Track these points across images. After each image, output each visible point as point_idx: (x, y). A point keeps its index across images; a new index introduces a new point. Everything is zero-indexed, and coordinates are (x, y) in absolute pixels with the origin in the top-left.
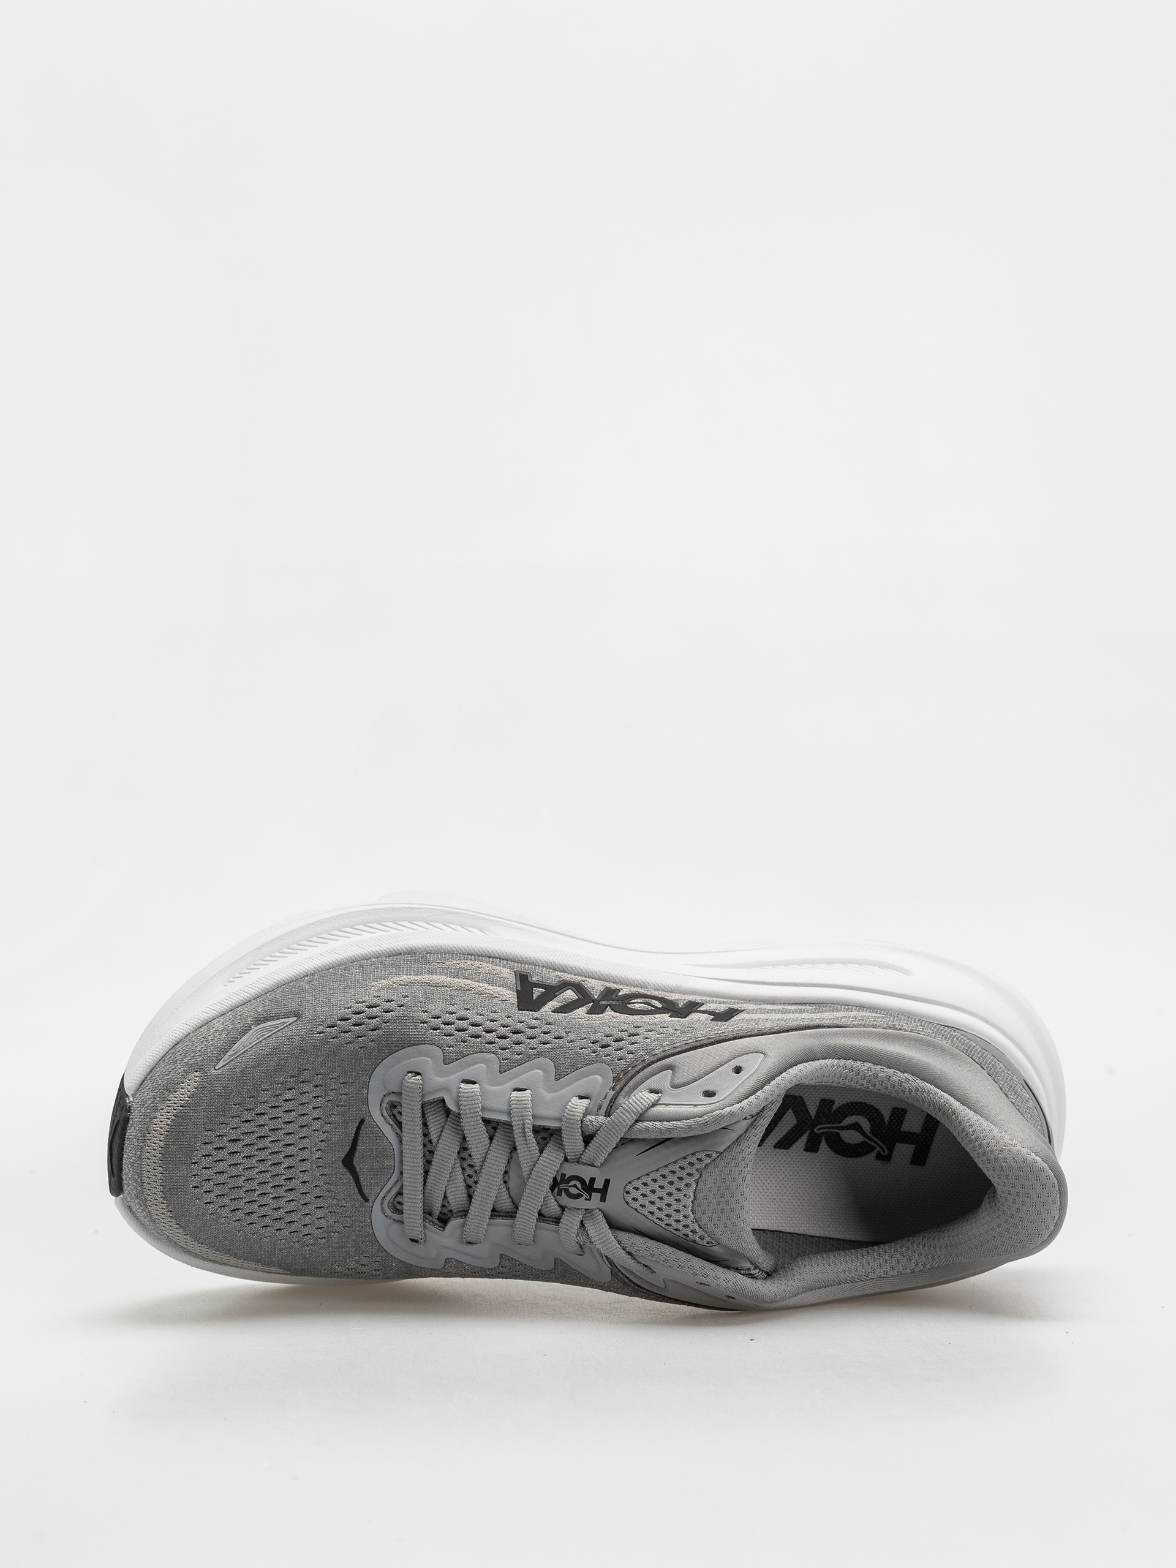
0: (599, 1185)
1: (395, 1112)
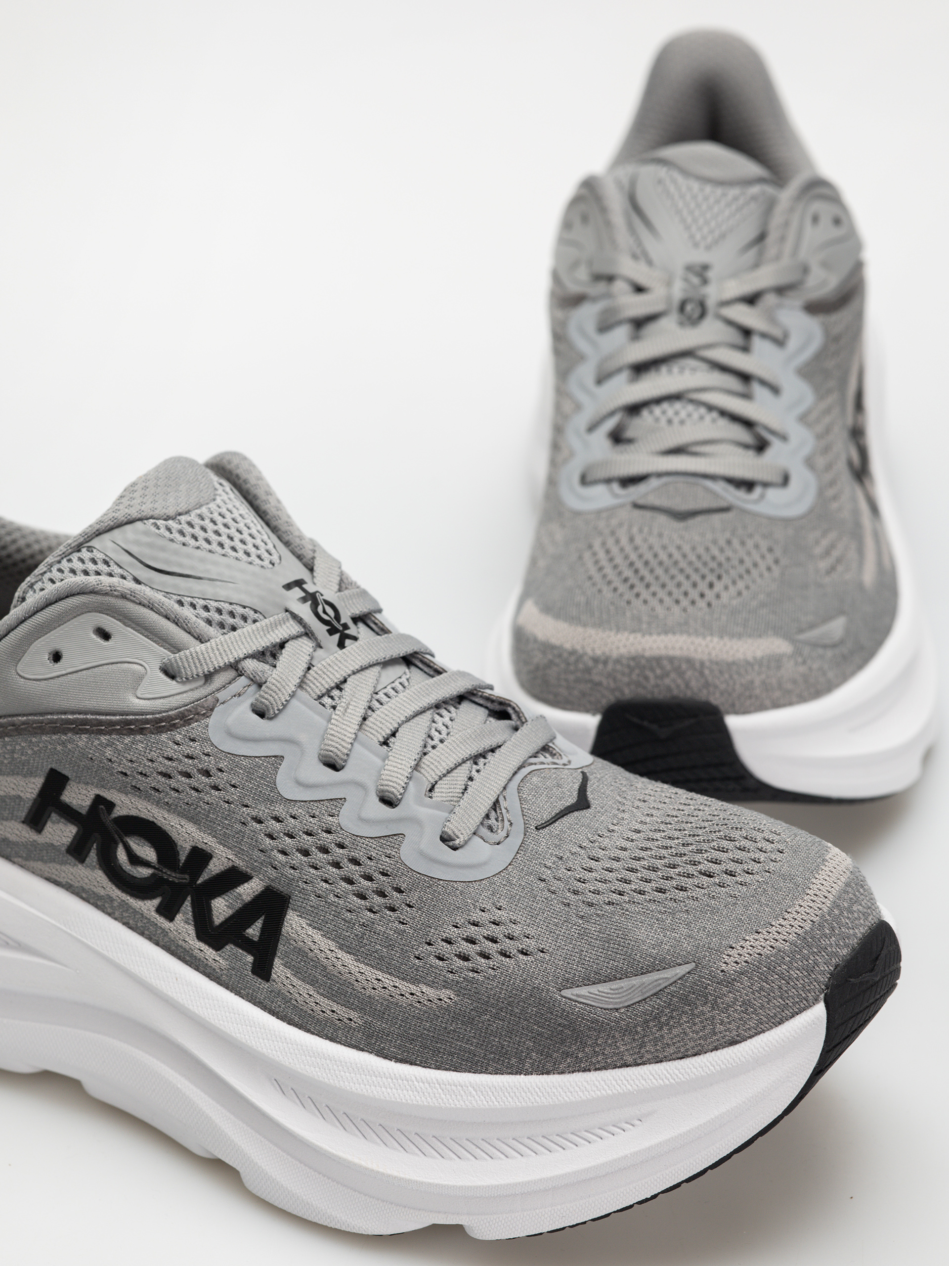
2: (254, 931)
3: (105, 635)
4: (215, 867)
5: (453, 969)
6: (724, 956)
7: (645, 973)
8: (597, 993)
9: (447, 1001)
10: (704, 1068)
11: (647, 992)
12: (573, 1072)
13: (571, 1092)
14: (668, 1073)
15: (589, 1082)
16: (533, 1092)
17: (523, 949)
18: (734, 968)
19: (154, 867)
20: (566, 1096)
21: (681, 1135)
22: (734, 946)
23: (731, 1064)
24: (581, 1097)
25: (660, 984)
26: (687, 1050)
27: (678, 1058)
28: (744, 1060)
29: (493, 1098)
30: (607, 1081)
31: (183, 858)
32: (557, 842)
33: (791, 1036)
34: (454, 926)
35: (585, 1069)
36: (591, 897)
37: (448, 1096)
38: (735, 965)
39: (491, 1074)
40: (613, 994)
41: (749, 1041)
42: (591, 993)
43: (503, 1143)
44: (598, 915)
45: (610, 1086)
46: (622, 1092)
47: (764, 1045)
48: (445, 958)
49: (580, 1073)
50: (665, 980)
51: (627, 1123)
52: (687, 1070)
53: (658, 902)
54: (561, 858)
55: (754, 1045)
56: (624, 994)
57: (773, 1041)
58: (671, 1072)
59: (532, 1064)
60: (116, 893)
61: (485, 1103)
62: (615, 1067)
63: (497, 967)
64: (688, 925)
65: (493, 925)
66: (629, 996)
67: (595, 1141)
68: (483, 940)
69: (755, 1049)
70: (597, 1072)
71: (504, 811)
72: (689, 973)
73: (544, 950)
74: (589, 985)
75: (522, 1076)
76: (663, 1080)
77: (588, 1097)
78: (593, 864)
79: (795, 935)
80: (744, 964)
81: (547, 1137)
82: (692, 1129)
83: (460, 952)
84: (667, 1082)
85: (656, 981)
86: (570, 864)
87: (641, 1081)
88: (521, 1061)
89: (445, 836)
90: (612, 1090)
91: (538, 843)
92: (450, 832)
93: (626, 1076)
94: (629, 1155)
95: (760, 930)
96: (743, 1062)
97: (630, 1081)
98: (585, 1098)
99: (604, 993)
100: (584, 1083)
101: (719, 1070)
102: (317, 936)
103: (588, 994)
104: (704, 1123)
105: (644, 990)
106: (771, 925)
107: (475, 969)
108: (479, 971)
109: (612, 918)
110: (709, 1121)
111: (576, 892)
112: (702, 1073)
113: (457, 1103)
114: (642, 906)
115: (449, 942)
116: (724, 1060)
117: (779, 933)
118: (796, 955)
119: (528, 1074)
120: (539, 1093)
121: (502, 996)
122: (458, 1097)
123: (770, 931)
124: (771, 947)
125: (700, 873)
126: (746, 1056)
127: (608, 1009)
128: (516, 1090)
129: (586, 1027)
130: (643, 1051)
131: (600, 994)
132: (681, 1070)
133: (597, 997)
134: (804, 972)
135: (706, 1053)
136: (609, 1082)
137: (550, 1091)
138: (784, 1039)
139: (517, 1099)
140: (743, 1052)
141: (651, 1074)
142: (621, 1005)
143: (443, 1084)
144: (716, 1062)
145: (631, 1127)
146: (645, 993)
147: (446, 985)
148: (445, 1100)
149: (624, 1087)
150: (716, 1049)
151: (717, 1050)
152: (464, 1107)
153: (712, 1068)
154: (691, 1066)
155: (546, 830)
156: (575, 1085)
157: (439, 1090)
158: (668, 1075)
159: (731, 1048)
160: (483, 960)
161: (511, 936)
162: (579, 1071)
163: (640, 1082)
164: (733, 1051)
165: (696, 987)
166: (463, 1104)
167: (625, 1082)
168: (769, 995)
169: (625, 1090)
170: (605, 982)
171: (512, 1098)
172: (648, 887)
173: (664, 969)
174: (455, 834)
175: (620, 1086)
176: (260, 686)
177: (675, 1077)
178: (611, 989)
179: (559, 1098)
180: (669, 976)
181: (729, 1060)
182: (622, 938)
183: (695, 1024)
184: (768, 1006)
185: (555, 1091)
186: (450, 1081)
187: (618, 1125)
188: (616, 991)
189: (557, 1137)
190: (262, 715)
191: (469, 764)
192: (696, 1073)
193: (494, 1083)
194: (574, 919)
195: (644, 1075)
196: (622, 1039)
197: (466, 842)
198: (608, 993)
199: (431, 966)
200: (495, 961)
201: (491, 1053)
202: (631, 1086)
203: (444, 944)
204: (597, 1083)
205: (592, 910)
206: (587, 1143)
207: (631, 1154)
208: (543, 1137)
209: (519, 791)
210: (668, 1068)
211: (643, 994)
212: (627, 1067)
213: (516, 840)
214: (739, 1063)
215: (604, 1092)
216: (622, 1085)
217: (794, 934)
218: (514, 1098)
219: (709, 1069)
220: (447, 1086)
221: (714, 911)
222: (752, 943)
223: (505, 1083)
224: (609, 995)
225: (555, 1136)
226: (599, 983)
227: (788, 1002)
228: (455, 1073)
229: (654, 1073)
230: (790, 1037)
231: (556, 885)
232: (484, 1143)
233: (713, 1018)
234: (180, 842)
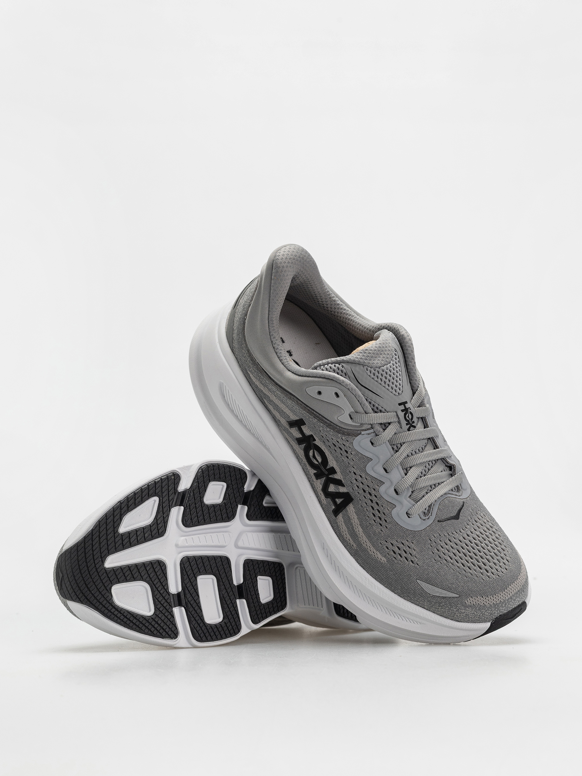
0: (402, 407)
1: (426, 511)
2: (339, 501)
3: (337, 395)
4: (336, 476)
5: (389, 553)
7: (444, 590)
9: (383, 561)
17: (413, 560)
19: (319, 463)
25: (446, 595)
31: (328, 467)
32: (442, 528)
34: (396, 541)
38: (470, 603)
40: (431, 590)
41: (463, 623)
42: (425, 585)
48: (389, 548)
50: (448, 595)
54: (440, 535)
56: (434, 592)
60: (305, 460)
63: (402, 561)
64: (464, 582)
65: (408, 547)
66: (436, 593)
68: (402, 550)
70: (415, 605)
71: (431, 509)
72: (456, 597)
73: (419, 564)
74: (426, 583)
78: (449, 542)
79: (493, 603)
83: (394, 550)
86: (442, 539)
89: (408, 512)
91: (436, 527)
92: (410, 512)
102: (356, 517)
105: (441, 594)
106: (488, 597)
108: (396, 559)
114: (455, 567)
117: (488, 600)
121: (399, 571)
123: (486, 598)
124: (483, 603)
129: (419, 593)
131: (428, 587)
133: (426, 587)
136: (417, 610)
147: (385, 556)
155: (441, 523)
158: (434, 618)
159: (456, 622)
160: (399, 556)
161: (411, 554)
170: (431, 585)
172: (460, 561)
173: (450, 592)
176: (377, 435)
177: (436, 620)
180: (450, 595)
188: (433, 589)
190: (372, 444)
197: (414, 517)
198: (430, 588)
199: (383, 548)
200: (403, 559)
203: (391, 544)
209: (440, 504)
213: (430, 522)
221: (475, 582)
226: (429, 584)
231: (434, 544)
234: (329, 463)
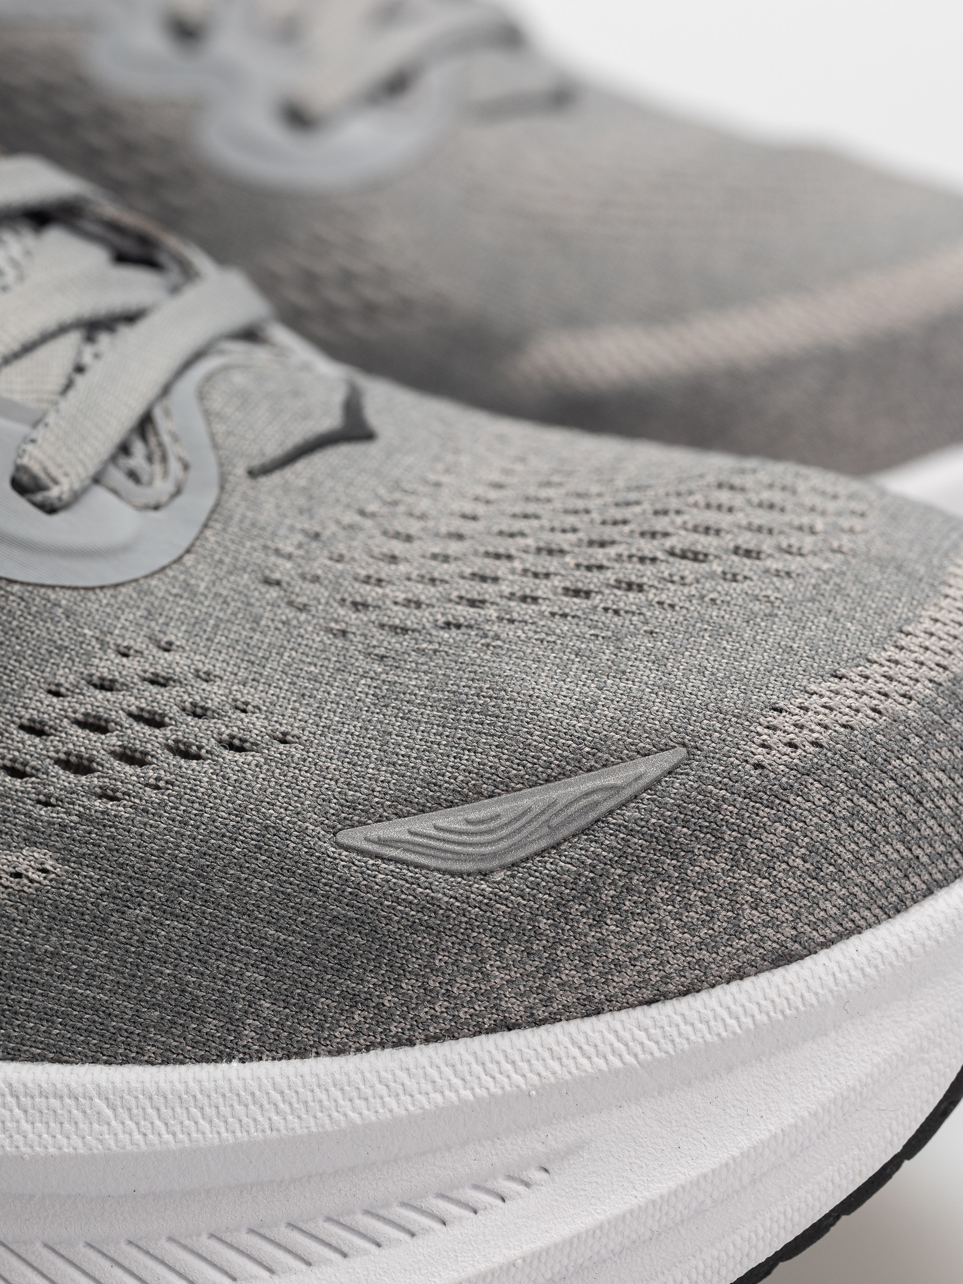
5: (48, 796)
6: (759, 729)
7: (556, 779)
8: (433, 832)
9: (35, 877)
10: (712, 1023)
11: (562, 824)
12: (368, 1049)
13: (366, 1099)
14: (619, 1039)
15: (413, 1070)
16: (265, 1102)
17: (232, 737)
18: (785, 758)
20: (354, 1109)
21: (654, 1202)
22: (781, 704)
23: (782, 1012)
24: (391, 1111)
25: (597, 804)
26: (666, 979)
27: (641, 1003)
28: (814, 1000)
29: (158, 1123)
30: (459, 1067)
32: (302, 501)
33: (929, 938)
34: (50, 692)
35: (400, 1039)
36: (398, 617)
37: (38, 1125)
38: (789, 750)
39: (153, 1064)
40: (473, 834)
42: (415, 834)
43: (185, 1247)
44: (422, 652)
45: (468, 1078)
46: (500, 1092)
47: (864, 961)
48: (28, 769)
49: (387, 1051)
50: (607, 794)
51: (510, 1178)
52: (667, 1028)
53: (573, 617)
54: (317, 536)
55: (838, 962)
56: (504, 832)
57: (885, 952)
58: (627, 1036)
59: (261, 1032)
61: (137, 1137)
62: (479, 1031)
63: (167, 782)
64: (659, 662)
65: (151, 687)
66: (517, 838)
67: (427, 1231)
68: (127, 722)
69: (841, 972)
70: (432, 1045)
71: (166, 439)
72: (670, 773)
73: (289, 738)
74: (409, 814)
75: (235, 1064)
76: (605, 1057)
77: (411, 1108)
78: (397, 547)
79: (930, 685)
80: (811, 749)
81: (300, 1225)
82: (683, 1187)
83: (68, 754)
84: (616, 1062)
85: (587, 794)
86: (341, 548)
87: (550, 1062)
88: (233, 1024)
89: (25, 479)
90: (472, 1089)
91: (255, 504)
92: (36, 468)
93: (509, 1051)
94: (520, 1261)
95: (843, 671)
96: (812, 1005)
97: (520, 1063)
98: (404, 1113)
99: (451, 831)
100: (399, 1073)
101: (752, 1026)
103: (409, 837)
104: (713, 1171)
105: (555, 822)
106: (869, 661)
107: (110, 793)
108: (119, 794)
109: (459, 656)
110: (727, 1165)
111: (359, 606)
112: (708, 1036)
113: (64, 1141)
114: (533, 627)
115: (36, 729)
116: (763, 1002)
117: (891, 679)
118: (937, 733)
119: (251, 1059)
120: (281, 1105)
121: (183, 853)
122: (67, 1125)
123: (868, 672)
124: (874, 710)
125: (672, 553)
126: (820, 991)
127: (461, 875)
128: (221, 1100)
129: (404, 922)
130: (552, 983)
131: (441, 835)
132: (652, 1031)
133: (433, 843)
134: (957, 776)
135: (713, 986)
136: (466, 1068)
137: (310, 1099)
138: (914, 947)
139: (222, 1124)
140: (810, 981)
141: (573, 1042)
142: (495, 863)
143: (26, 1095)
144: (743, 1006)
145: (521, 1188)
146: (557, 828)
147: (33, 837)
148: (31, 1136)
149: (506, 1080)
150: (740, 975)
151: (741, 978)
152: (81, 1151)
153: (732, 1022)
154: (678, 1019)
155: (276, 478)
156: (375, 1080)
157: (16, 1111)
158: (618, 1045)
160: (128, 769)
161: (199, 711)
162: (383, 1045)
163: (546, 1068)
164: (784, 977)
165: (691, 806)
166: (79, 1143)
167: (508, 1067)
168: (874, 830)
169: (508, 1088)
170: (452, 804)
171: (211, 1122)
172: (543, 589)
173: (604, 766)
174: (48, 474)
175: (493, 1078)
177: (638, 1050)
178: (468, 822)
179: (335, 1114)
180: (619, 782)
181: (777, 1000)
182: (490, 697)
183: (688, 907)
184: (871, 860)
185: (323, 1096)
186: (44, 1085)
187: (489, 1185)
188: (483, 827)
189: (327, 1225)
191: (74, 338)
192: (693, 1038)
193: (162, 1084)
194: (362, 663)
195: (555, 1047)
196: (499, 954)
197: (77, 497)
198: (460, 833)
200: (162, 768)
201: (154, 1006)
202: (524, 1076)
203: (26, 736)
204: (433, 1072)
205: (407, 641)
206: (405, 1237)
207: (524, 1260)
208: (291, 1225)
209: (201, 396)
210: (618, 1026)
211: (553, 829)
212: (509, 1030)
213: (199, 501)
214: (802, 1008)
215: (452, 1096)
216: (498, 1076)
217: (927, 682)
218: (216, 1120)
219: (725, 1026)
220: (37, 1100)
221: (719, 631)
222: (825, 700)
223: (191, 1084)
224: (464, 838)
225: (321, 1223)
226: (436, 809)
227: (919, 852)
228: (56, 1066)
229: (581, 1039)
230: (928, 942)
231: (306, 592)
232: (134, 1252)
233: (735, 888)
